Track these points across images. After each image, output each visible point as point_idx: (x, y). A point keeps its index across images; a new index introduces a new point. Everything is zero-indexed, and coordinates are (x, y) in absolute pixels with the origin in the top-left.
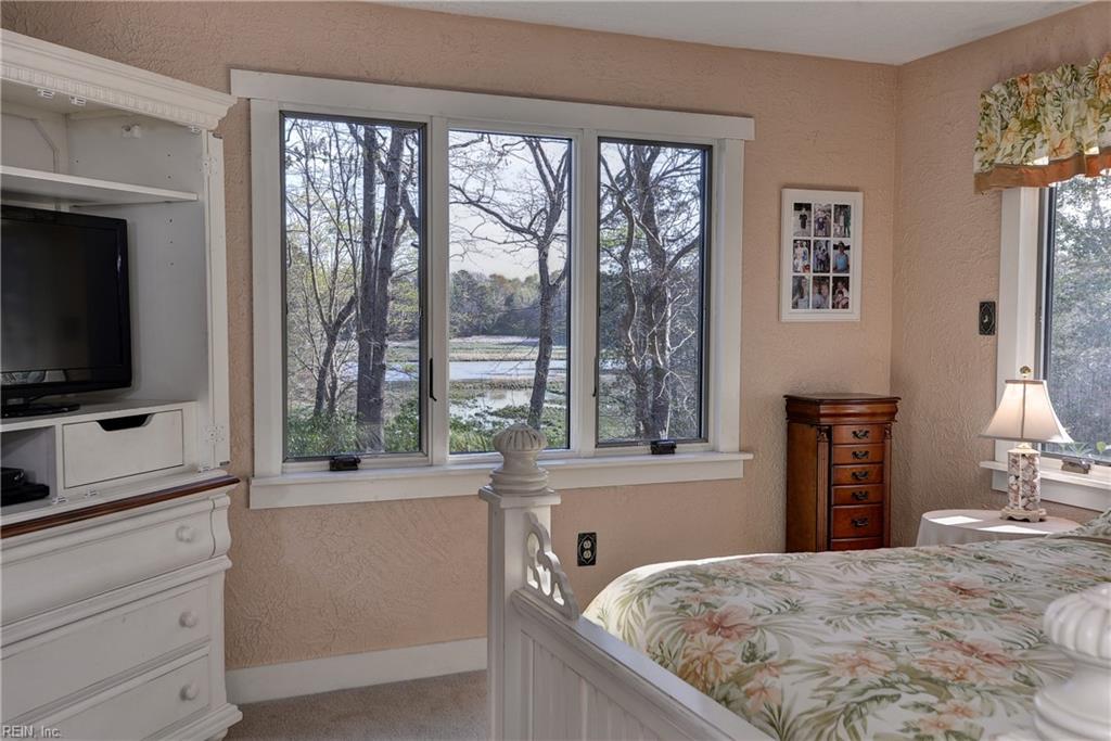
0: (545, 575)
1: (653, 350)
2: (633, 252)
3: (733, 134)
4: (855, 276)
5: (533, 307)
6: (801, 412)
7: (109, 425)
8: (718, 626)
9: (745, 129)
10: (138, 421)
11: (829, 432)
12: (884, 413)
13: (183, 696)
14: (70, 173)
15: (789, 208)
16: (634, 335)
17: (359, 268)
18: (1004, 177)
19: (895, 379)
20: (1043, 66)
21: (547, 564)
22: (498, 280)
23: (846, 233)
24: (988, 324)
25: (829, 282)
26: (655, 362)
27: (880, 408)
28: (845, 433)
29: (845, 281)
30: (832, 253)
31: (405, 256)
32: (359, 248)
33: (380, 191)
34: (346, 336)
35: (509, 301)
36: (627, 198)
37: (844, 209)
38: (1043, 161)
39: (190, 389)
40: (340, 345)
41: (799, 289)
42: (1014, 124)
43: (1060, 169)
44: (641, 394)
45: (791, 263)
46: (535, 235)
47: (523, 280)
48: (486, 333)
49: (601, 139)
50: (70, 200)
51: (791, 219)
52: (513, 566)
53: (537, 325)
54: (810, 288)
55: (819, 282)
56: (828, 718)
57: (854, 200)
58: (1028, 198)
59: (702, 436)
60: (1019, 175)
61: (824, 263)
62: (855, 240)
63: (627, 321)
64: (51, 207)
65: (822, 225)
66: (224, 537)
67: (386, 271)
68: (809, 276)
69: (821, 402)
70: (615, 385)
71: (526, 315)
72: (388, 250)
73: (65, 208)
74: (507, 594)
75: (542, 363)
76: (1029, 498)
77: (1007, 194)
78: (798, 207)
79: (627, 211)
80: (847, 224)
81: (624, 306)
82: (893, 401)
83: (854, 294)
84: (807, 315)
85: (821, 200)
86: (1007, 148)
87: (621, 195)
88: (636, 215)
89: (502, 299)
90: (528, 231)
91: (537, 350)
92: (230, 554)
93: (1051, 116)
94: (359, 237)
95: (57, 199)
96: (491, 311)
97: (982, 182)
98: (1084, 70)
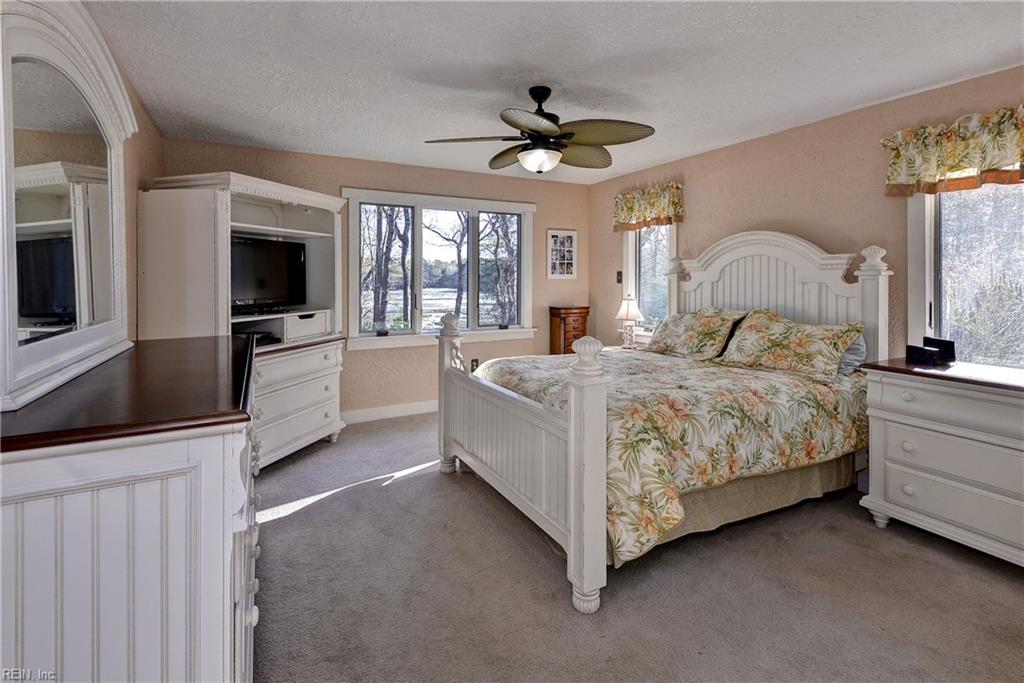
0: (458, 361)
1: (508, 293)
2: (499, 250)
3: (529, 210)
4: (574, 262)
5: (455, 274)
6: (555, 313)
7: (301, 317)
8: (512, 373)
9: (533, 208)
10: (311, 316)
11: (564, 319)
12: (585, 312)
13: (326, 416)
14: (283, 227)
15: (550, 237)
16: (500, 287)
17: (375, 257)
18: (623, 227)
19: (590, 300)
20: (635, 189)
21: (458, 358)
22: (438, 263)
23: (571, 247)
24: (620, 281)
25: (566, 264)
26: (509, 298)
27: (583, 311)
28: (570, 320)
29: (571, 264)
30: (566, 254)
31: (396, 250)
32: (374, 248)
33: (384, 222)
34: (367, 288)
35: (443, 272)
36: (498, 225)
37: (570, 237)
38: (634, 222)
39: (328, 304)
40: (364, 293)
41: (554, 267)
42: (625, 209)
43: (639, 225)
44: (504, 313)
45: (551, 257)
46: (455, 242)
47: (450, 262)
48: (432, 287)
49: (480, 212)
50: (282, 236)
51: (551, 241)
52: (447, 361)
53: (456, 283)
54: (558, 266)
55: (562, 264)
56: (539, 391)
57: (574, 235)
58: (631, 235)
59: (518, 322)
60: (627, 227)
61: (563, 257)
62: (574, 249)
63: (497, 280)
64: (275, 239)
65: (562, 243)
66: (340, 359)
67: (388, 259)
68: (558, 262)
69: (560, 309)
70: (492, 310)
71: (451, 278)
72: (389, 249)
73: (280, 239)
74: (445, 369)
75: (459, 300)
76: (631, 341)
77: (625, 233)
78: (553, 237)
79: (497, 232)
80: (571, 242)
81: (496, 274)
82: (588, 308)
83: (574, 269)
84: (557, 276)
85: (562, 234)
86: (623, 217)
87: (494, 224)
88: (501, 233)
89: (440, 271)
90: (452, 240)
91: (456, 294)
92: (342, 365)
93: (636, 207)
94: (375, 243)
95: (278, 236)
96: (434, 276)
97: (616, 228)
98: (646, 191)
